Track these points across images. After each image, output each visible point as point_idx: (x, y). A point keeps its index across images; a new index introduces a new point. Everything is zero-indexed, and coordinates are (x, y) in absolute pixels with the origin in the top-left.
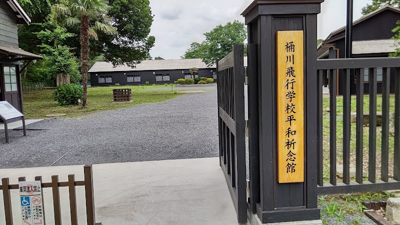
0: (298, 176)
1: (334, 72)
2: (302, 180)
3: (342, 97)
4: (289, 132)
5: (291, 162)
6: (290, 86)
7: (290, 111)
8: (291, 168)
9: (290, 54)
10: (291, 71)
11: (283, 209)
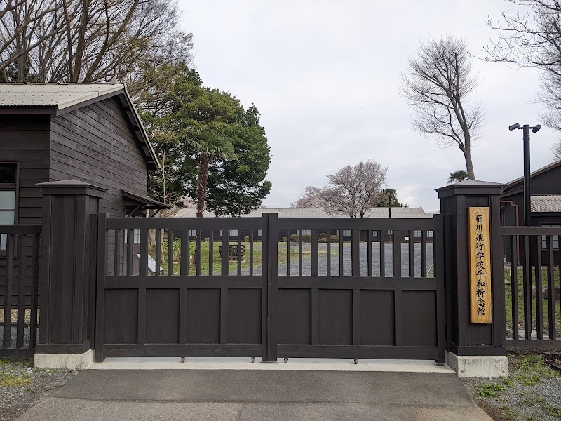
0: (486, 318)
1: (514, 237)
2: (490, 321)
3: (522, 268)
4: (479, 283)
5: (481, 307)
6: (480, 247)
7: (479, 267)
8: (481, 311)
9: (479, 224)
10: (480, 237)
11: (474, 346)
